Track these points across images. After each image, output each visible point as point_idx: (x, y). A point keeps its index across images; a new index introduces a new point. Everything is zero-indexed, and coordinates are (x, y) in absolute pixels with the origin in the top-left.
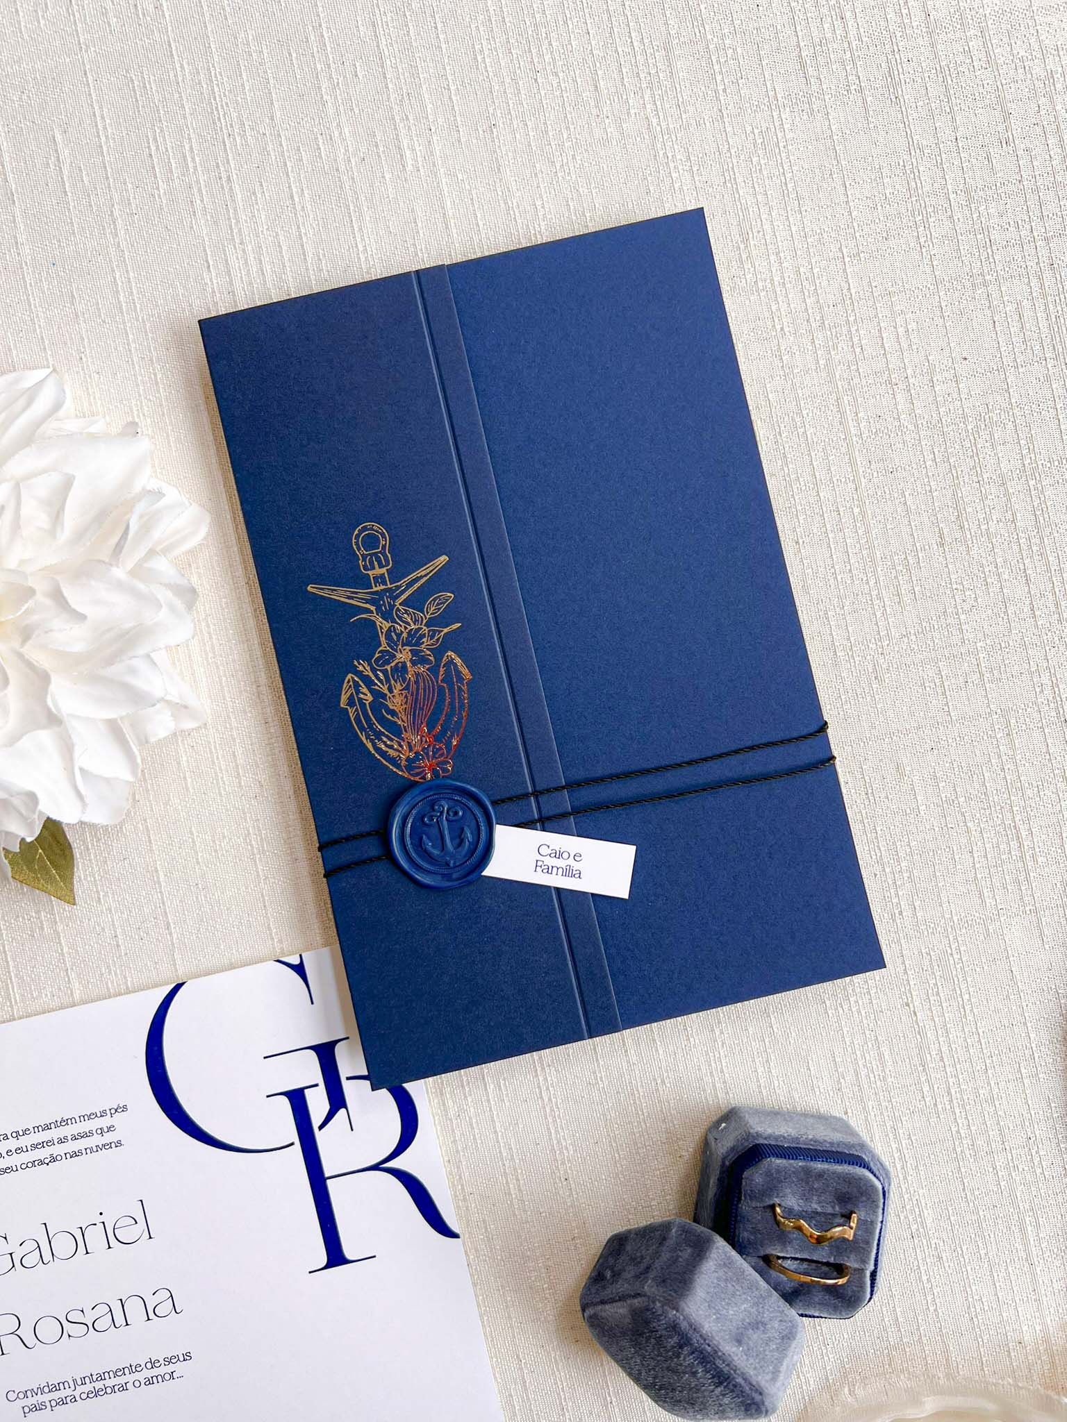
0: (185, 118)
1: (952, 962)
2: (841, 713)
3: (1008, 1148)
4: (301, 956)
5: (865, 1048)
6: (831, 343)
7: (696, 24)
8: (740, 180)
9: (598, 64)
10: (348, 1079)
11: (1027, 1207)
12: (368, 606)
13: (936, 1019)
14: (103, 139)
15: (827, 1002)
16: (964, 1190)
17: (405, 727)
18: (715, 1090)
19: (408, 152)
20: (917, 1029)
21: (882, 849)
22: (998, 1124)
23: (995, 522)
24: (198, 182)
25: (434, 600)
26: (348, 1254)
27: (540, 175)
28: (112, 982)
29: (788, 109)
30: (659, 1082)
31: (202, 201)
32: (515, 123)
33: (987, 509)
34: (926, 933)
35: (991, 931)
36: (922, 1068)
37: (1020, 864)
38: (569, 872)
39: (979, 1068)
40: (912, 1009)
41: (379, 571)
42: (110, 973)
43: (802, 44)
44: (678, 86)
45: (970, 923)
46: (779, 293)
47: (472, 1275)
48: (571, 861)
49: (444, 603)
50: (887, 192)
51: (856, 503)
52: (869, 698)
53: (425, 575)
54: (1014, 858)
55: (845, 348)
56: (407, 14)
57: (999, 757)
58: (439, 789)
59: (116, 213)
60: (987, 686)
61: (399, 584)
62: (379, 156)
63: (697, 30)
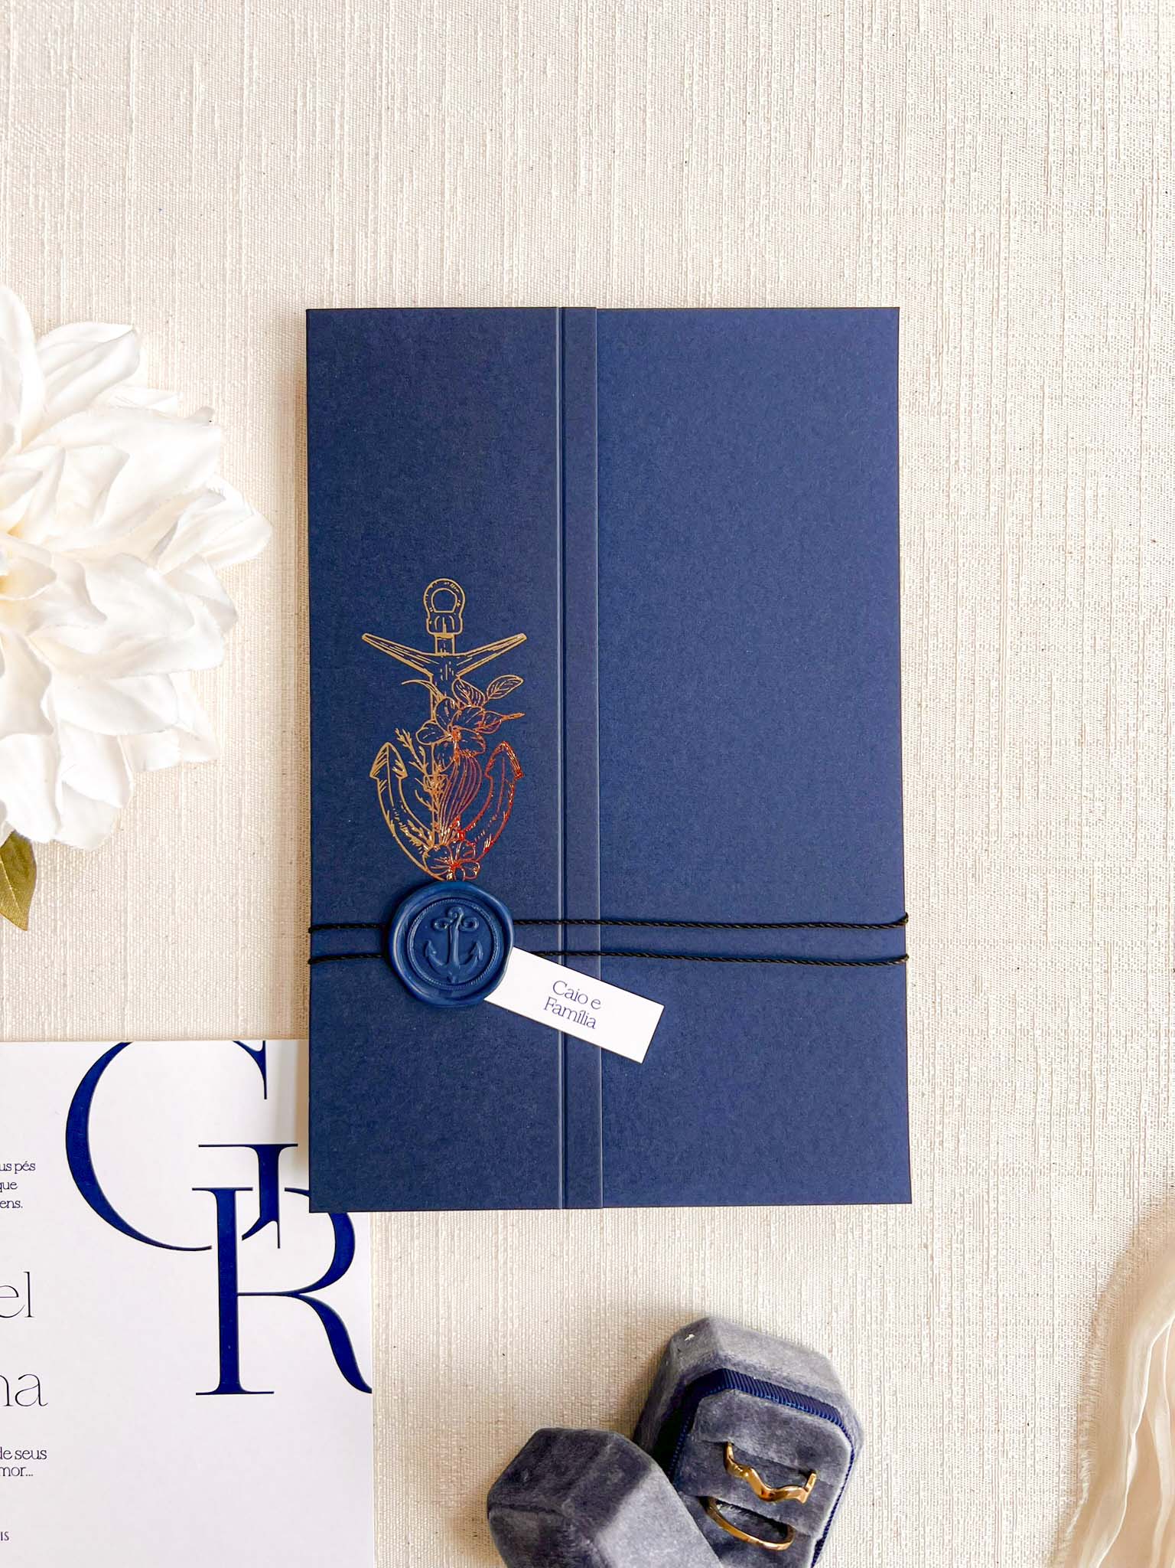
0: (342, 78)
1: (986, 1209)
2: (926, 906)
3: (1001, 1429)
4: (264, 1042)
5: (868, 1283)
6: (1007, 491)
7: (937, 98)
8: (947, 285)
9: (818, 120)
10: (287, 1190)
11: (1008, 1499)
12: (425, 671)
13: (954, 1269)
14: (246, 81)
15: (838, 1224)
16: (942, 1465)
17: (436, 815)
18: (691, 1293)
19: (583, 172)
20: (930, 1277)
21: (938, 1067)
22: (997, 1401)
23: (1146, 731)
24: (341, 153)
25: (502, 680)
26: (244, 1382)
27: (725, 230)
28: (50, 1024)
29: (1019, 217)
30: (631, 1269)
31: (341, 176)
32: (710, 165)
33: (1140, 715)
34: (964, 1171)
35: (1038, 1185)
36: (926, 1320)
37: (1087, 1119)
38: (582, 1019)
39: (989, 1334)
40: (930, 1252)
41: (445, 635)
42: (49, 1013)
43: (1051, 147)
44: (902, 164)
45: (1016, 1171)
46: (962, 421)
47: (376, 1438)
48: (587, 1007)
49: (512, 686)
50: (1109, 334)
51: (996, 675)
52: (961, 896)
53: (497, 652)
54: (1082, 1110)
55: (1023, 499)
56: (618, 16)
57: (1091, 994)
58: (459, 892)
59: (243, 167)
60: (1096, 912)
61: (465, 654)
62: (550, 169)
63: (937, 106)
